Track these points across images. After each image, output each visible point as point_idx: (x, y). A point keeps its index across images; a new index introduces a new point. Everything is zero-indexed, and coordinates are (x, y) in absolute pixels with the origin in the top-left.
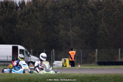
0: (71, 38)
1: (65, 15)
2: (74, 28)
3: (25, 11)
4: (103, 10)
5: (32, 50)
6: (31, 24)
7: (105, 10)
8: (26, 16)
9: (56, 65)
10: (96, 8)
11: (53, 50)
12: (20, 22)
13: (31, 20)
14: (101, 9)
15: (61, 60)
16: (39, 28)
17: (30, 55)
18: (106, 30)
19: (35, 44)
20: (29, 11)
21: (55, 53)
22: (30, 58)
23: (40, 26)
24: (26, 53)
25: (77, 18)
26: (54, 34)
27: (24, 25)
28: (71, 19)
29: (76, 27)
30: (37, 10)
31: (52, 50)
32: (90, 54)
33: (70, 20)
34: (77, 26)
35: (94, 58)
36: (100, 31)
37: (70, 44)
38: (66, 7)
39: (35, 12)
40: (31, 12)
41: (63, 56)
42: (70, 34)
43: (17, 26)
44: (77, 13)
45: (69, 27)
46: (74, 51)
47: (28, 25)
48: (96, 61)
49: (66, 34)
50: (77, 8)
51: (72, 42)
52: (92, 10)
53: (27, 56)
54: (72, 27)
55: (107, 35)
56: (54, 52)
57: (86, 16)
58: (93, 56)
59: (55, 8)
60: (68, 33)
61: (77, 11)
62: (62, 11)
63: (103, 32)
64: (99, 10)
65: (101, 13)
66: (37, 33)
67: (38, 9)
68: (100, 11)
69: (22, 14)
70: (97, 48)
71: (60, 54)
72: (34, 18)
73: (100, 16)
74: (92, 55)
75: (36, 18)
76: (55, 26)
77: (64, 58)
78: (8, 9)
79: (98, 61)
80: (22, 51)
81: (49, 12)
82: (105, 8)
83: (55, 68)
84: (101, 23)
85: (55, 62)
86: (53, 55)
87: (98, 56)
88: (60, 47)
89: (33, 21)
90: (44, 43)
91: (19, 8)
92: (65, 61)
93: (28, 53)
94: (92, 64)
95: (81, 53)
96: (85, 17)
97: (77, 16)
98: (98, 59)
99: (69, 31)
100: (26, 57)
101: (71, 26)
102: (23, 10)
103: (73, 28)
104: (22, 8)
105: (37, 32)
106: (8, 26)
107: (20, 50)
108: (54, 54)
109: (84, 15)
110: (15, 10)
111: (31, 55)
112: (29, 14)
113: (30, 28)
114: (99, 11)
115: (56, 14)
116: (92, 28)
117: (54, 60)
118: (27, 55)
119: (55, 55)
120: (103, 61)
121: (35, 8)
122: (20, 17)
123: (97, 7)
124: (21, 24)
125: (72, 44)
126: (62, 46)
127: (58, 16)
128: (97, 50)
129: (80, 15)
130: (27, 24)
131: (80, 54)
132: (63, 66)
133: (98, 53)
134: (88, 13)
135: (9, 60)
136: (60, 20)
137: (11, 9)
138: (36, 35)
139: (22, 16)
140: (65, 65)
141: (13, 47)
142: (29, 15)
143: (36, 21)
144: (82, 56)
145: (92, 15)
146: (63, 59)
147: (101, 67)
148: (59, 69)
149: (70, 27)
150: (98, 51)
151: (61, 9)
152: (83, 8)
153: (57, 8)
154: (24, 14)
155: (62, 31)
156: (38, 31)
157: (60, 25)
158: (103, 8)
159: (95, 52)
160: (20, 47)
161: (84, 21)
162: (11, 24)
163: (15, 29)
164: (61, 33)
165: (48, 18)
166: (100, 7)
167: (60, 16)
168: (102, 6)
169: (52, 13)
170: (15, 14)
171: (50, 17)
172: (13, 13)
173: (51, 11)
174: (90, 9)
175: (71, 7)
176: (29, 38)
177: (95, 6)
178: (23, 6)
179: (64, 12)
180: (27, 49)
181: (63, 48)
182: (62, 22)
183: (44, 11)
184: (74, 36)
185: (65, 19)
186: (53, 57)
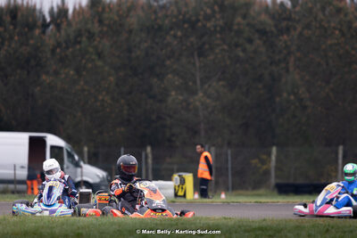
0: (201, 114)
1: (184, 47)
2: (210, 86)
3: (68, 36)
4: (295, 34)
5: (86, 149)
6: (84, 73)
7: (301, 34)
8: (71, 50)
10: (273, 29)
11: (149, 149)
12: (54, 67)
13: (84, 61)
14: (288, 30)
15: (170, 179)
16: (106, 86)
17: (82, 163)
18: (301, 92)
19: (95, 132)
20: (79, 34)
21: (154, 159)
22: (82, 172)
23: (112, 78)
24: (70, 156)
25: (219, 56)
26: (151, 101)
27: (63, 76)
28: (202, 59)
29: (214, 84)
30: (101, 32)
31: (146, 150)
32: (255, 161)
33: (198, 64)
34: (219, 80)
35: (267, 173)
36: (285, 95)
37: (196, 133)
38: (186, 26)
39: (98, 39)
40: (84, 39)
41: (175, 167)
42: (197, 103)
43: (44, 77)
44: (218, 42)
45: (195, 82)
47: (76, 77)
48: (273, 181)
49: (184, 104)
50: (218, 29)
51: (202, 126)
52: (263, 33)
53: (71, 166)
54: (203, 83)
55: (305, 108)
56: (150, 156)
57: (244, 50)
58: (265, 167)
59: (156, 27)
60: (192, 100)
61: (218, 36)
62: (175, 36)
63: (292, 97)
64: (282, 35)
65: (289, 43)
66: (103, 100)
67: (105, 29)
68: (285, 37)
69: (59, 45)
70: (274, 144)
71: (168, 160)
72: (94, 57)
73: (285, 52)
74: (259, 165)
75: (100, 55)
76: (155, 80)
77: (178, 171)
78: (18, 30)
79: (279, 181)
80: (56, 150)
81: (138, 39)
82: (299, 29)
84: (288, 71)
86: (146, 163)
87: (277, 169)
88: (170, 140)
89: (90, 65)
90: (122, 129)
91: (51, 27)
92: (183, 181)
93: (76, 157)
94: (261, 191)
95: (229, 158)
96: (241, 54)
97: (217, 51)
98: (277, 177)
99: (194, 93)
100: (68, 168)
101: (201, 80)
102: (63, 32)
103: (206, 86)
104: (58, 26)
105: (101, 98)
107: (53, 147)
108: (150, 161)
109: (239, 49)
110: (37, 32)
111: (85, 163)
112: (80, 43)
113: (82, 83)
114: (281, 38)
115: (157, 44)
116: (260, 86)
118: (72, 163)
119: (153, 164)
120: (291, 181)
122: (53, 51)
123: (276, 26)
124: (56, 73)
125: (203, 133)
126: (174, 139)
127: (162, 50)
128: (274, 150)
129: (226, 47)
130: (72, 72)
131: (227, 161)
132: (176, 195)
133: (277, 157)
134: (250, 41)
135: (18, 178)
136: (168, 62)
137: (26, 29)
138: (98, 104)
139: (58, 50)
140: (181, 193)
141: (31, 139)
142: (78, 47)
143: (100, 63)
144: (232, 168)
145: (263, 49)
146: (176, 176)
147: (286, 200)
149: (198, 82)
150: (277, 152)
151: (171, 29)
152: (236, 27)
153: (160, 28)
154: (64, 45)
155: (173, 93)
156: (104, 93)
157: (170, 76)
158: (295, 29)
159: (269, 154)
160: (52, 140)
161: (238, 65)
162: (26, 72)
163: (38, 88)
164: (170, 100)
165: (133, 55)
166: (284, 24)
167: (169, 49)
168: (290, 23)
169: (146, 42)
170: (39, 44)
171: (138, 53)
172: (31, 42)
173: (143, 35)
174: (258, 31)
175: (200, 24)
176: (79, 114)
177: (270, 22)
178: (62, 22)
179: (181, 38)
180: (73, 147)
181: (178, 143)
182: (175, 66)
183: (124, 36)
184: (210, 110)
185: (184, 60)
186: (147, 170)
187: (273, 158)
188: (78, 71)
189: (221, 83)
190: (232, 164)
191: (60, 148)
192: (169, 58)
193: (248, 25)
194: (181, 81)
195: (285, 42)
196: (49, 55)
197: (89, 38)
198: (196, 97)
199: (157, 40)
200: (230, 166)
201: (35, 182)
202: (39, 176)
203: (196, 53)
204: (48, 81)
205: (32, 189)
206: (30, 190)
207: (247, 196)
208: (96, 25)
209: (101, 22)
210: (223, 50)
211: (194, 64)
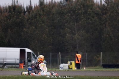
0: (77, 41)
1: (71, 19)
2: (80, 32)
3: (32, 16)
4: (108, 15)
5: (39, 53)
6: (38, 28)
7: (110, 15)
8: (33, 20)
9: (62, 68)
10: (101, 13)
11: (60, 53)
12: (28, 26)
13: (38, 24)
14: (106, 13)
15: (67, 63)
16: (45, 32)
18: (110, 34)
19: (42, 47)
20: (36, 15)
23: (47, 30)
24: (34, 55)
25: (83, 22)
26: (60, 37)
27: (31, 29)
28: (77, 23)
29: (81, 31)
30: (43, 14)
31: (59, 53)
32: (95, 57)
33: (76, 25)
34: (83, 30)
35: (99, 61)
36: (105, 35)
37: (75, 48)
38: (72, 12)
39: (43, 17)
40: (38, 17)
41: (69, 59)
42: (76, 38)
43: (25, 29)
44: (83, 17)
45: (75, 31)
46: (80, 54)
47: (35, 29)
48: (101, 64)
49: (71, 38)
50: (82, 13)
51: (77, 45)
52: (97, 14)
54: (77, 31)
55: (112, 39)
56: (60, 55)
57: (91, 20)
58: (98, 59)
59: (62, 12)
60: (74, 37)
61: (83, 15)
62: (68, 16)
63: (107, 36)
64: (104, 15)
65: (106, 18)
66: (44, 37)
67: (45, 13)
68: (105, 16)
69: (29, 18)
70: (101, 51)
71: (66, 57)
72: (41, 22)
73: (105, 21)
74: (97, 58)
75: (43, 22)
76: (62, 30)
77: (70, 60)
78: (16, 14)
79: (103, 64)
80: (29, 54)
81: (56, 17)
82: (110, 13)
83: (61, 70)
84: (106, 27)
85: (61, 64)
86: (59, 58)
87: (103, 59)
88: (67, 50)
89: (40, 25)
90: (51, 47)
91: (27, 13)
92: (71, 64)
93: (36, 56)
94: (97, 67)
96: (90, 21)
97: (82, 20)
98: (102, 62)
99: (75, 34)
100: (33, 59)
101: (77, 30)
102: (31, 14)
103: (79, 32)
104: (29, 12)
105: (43, 36)
106: (16, 29)
107: (28, 53)
108: (60, 57)
109: (89, 20)
110: (22, 14)
112: (36, 18)
113: (37, 31)
114: (103, 16)
115: (62, 18)
116: (97, 32)
117: (60, 62)
118: (34, 58)
119: (61, 58)
120: (107, 63)
121: (42, 13)
122: (27, 21)
123: (102, 12)
124: (29, 28)
125: (78, 47)
126: (68, 50)
127: (64, 20)
128: (102, 53)
129: (85, 19)
130: (34, 28)
131: (86, 57)
132: (69, 68)
133: (103, 56)
134: (93, 17)
135: (16, 63)
136: (66, 24)
137: (18, 13)
138: (43, 38)
139: (29, 20)
140: (70, 68)
141: (20, 50)
142: (36, 19)
143: (43, 25)
145: (97, 20)
146: (69, 62)
147: (106, 70)
148: (65, 71)
149: (76, 31)
151: (67, 13)
152: (88, 13)
153: (63, 13)
154: (31, 19)
155: (68, 34)
156: (45, 35)
157: (67, 29)
158: (108, 13)
159: (100, 55)
160: (28, 50)
161: (89, 25)
162: (18, 28)
163: (23, 33)
164: (66, 37)
165: (54, 22)
166: (104, 11)
167: (66, 20)
168: (106, 11)
169: (58, 17)
170: (23, 18)
171: (56, 21)
172: (20, 18)
173: (58, 15)
174: (96, 14)
175: (76, 12)
176: (37, 41)
177: (100, 11)
178: (30, 11)
179: (70, 16)
180: (35, 52)
181: (69, 51)
182: (68, 26)
183: (51, 16)
184: (80, 40)
185: (71, 23)
186: (59, 60)
187: (101, 56)
188: (36, 27)
189: (84, 31)
190: (88, 58)
191: (30, 53)
192: (66, 23)
193: (93, 12)
194: (70, 30)
195: (105, 17)
196: (26, 22)
197: (39, 16)
198: (75, 36)
199: (62, 17)
200: (87, 59)
201: (22, 64)
202: (23, 62)
203: (75, 21)
204: (26, 31)
205: (21, 66)
206: (20, 67)
207: (93, 68)
208: (42, 12)
209: (43, 11)
210: (84, 20)
211: (75, 25)
